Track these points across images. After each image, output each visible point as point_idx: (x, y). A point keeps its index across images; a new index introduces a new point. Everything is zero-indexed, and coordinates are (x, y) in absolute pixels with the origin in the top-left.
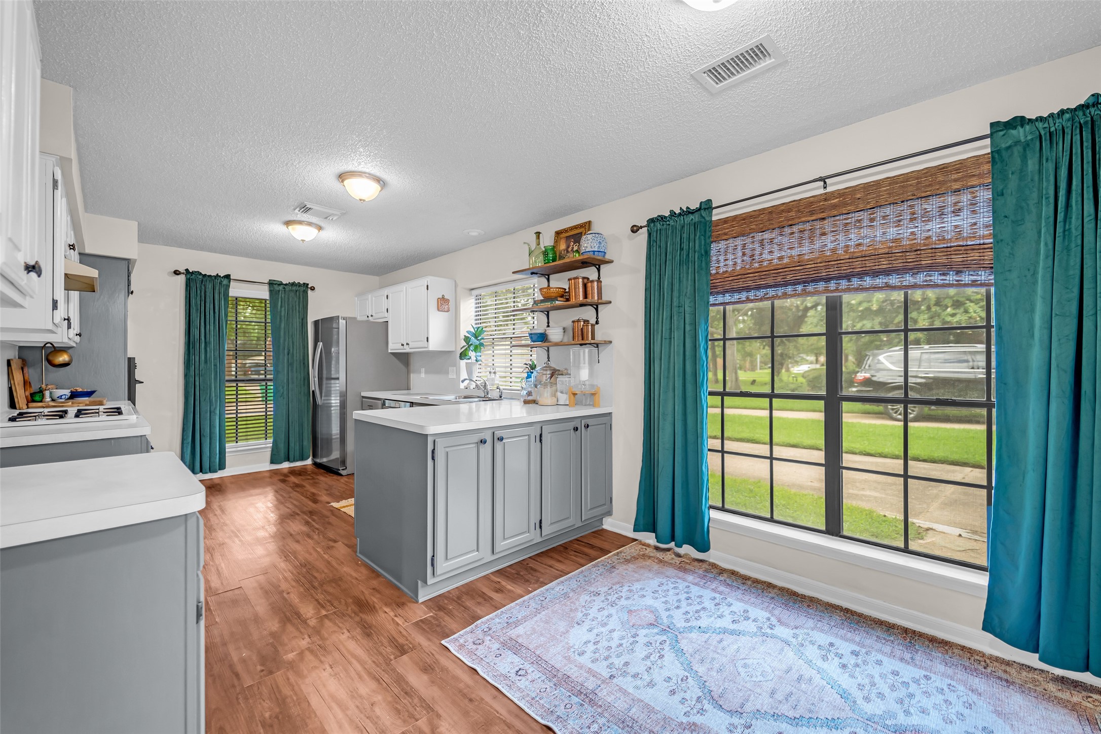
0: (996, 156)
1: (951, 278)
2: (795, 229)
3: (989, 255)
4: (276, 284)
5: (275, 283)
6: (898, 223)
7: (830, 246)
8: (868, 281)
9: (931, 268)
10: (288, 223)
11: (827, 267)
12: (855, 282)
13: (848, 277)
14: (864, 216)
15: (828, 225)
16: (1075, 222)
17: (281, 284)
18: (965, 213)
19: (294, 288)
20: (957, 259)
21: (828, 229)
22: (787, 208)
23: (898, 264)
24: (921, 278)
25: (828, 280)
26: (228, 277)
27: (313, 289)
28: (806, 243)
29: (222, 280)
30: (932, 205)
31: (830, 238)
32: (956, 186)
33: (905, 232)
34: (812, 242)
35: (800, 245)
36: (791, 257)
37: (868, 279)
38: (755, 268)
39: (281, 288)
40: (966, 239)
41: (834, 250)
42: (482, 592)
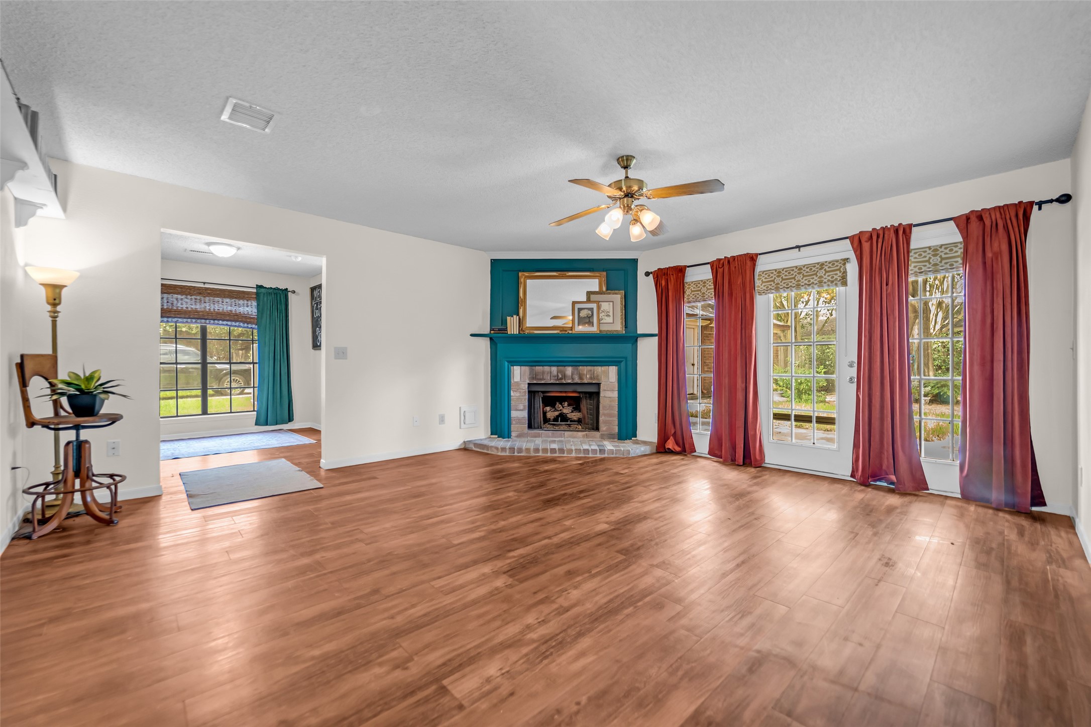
0: (257, 294)
1: (246, 325)
2: (193, 297)
3: (256, 321)
6: (231, 306)
7: (208, 308)
8: (221, 322)
9: (241, 321)
11: (208, 315)
12: (216, 321)
13: (214, 320)
14: (220, 299)
15: (207, 299)
16: (274, 315)
18: (249, 307)
20: (248, 320)
21: (207, 301)
22: (190, 288)
23: (232, 319)
24: (237, 324)
25: (206, 319)
28: (198, 304)
30: (241, 302)
31: (207, 305)
32: (248, 299)
33: (233, 309)
34: (200, 304)
35: (195, 304)
36: (192, 308)
37: (220, 321)
38: (174, 309)
40: (250, 315)
41: (210, 309)
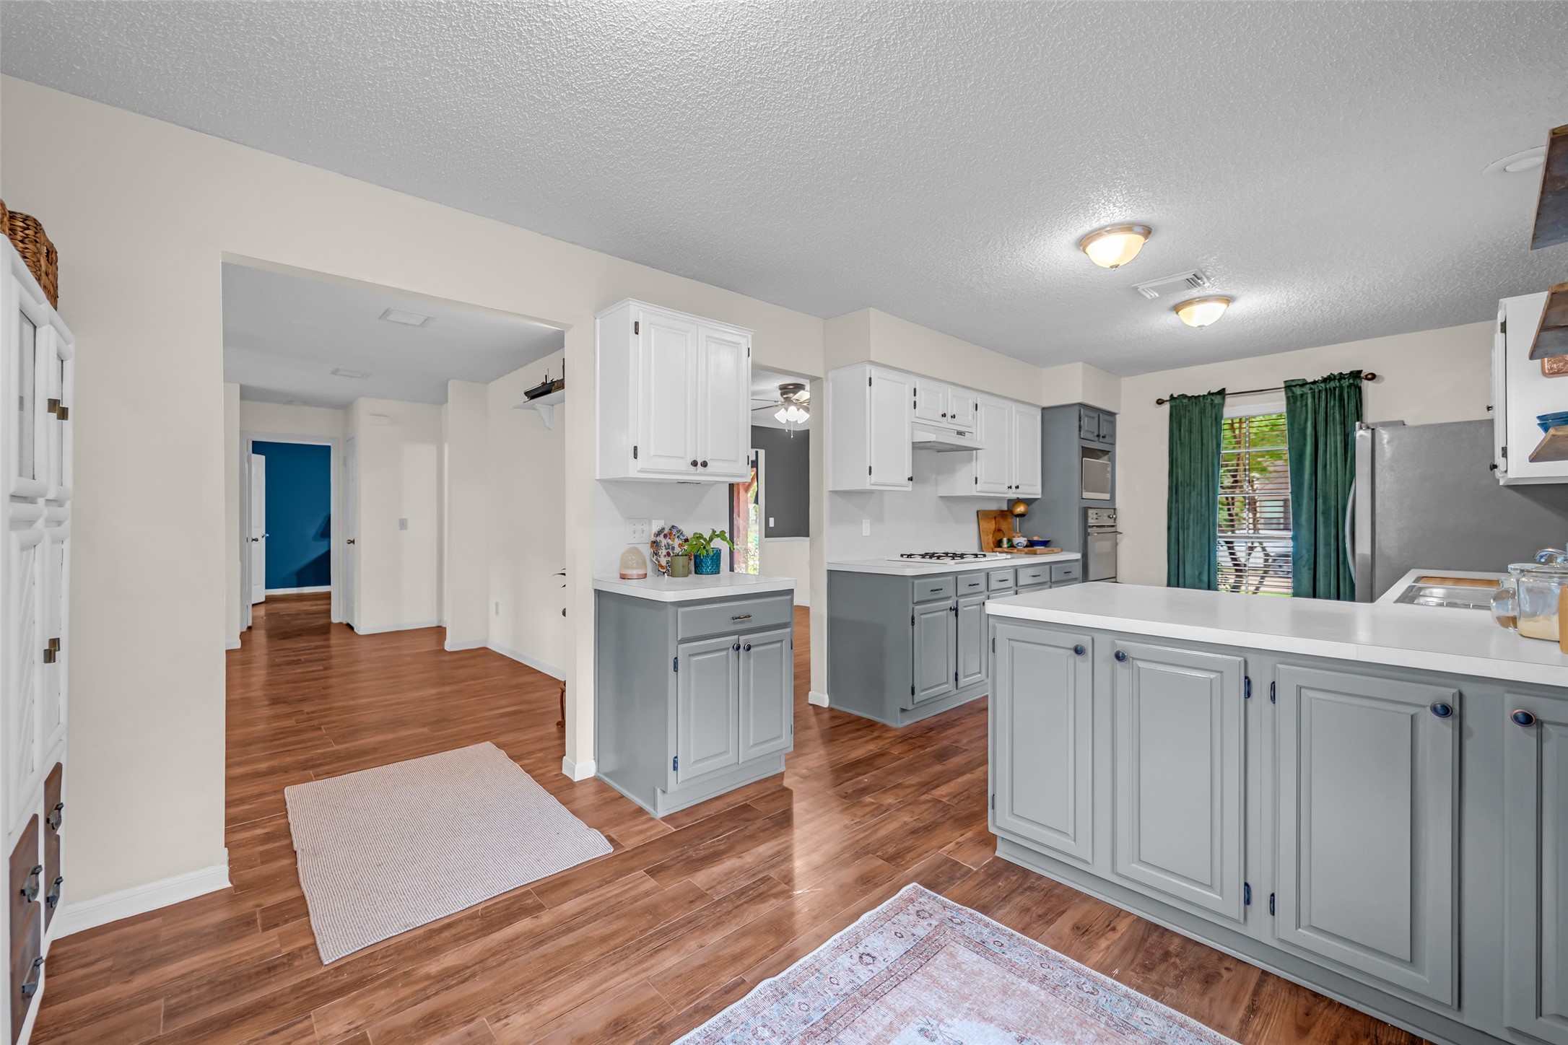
4: (1295, 386)
5: (1294, 384)
10: (1176, 309)
17: (1304, 384)
19: (1332, 384)
26: (1222, 393)
27: (1372, 377)
29: (1213, 398)
39: (1306, 389)
42: (1063, 912)
